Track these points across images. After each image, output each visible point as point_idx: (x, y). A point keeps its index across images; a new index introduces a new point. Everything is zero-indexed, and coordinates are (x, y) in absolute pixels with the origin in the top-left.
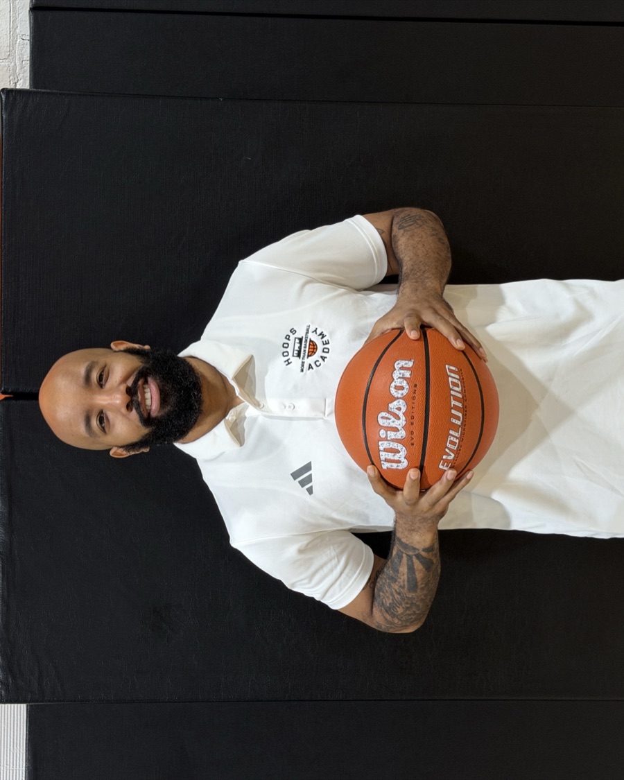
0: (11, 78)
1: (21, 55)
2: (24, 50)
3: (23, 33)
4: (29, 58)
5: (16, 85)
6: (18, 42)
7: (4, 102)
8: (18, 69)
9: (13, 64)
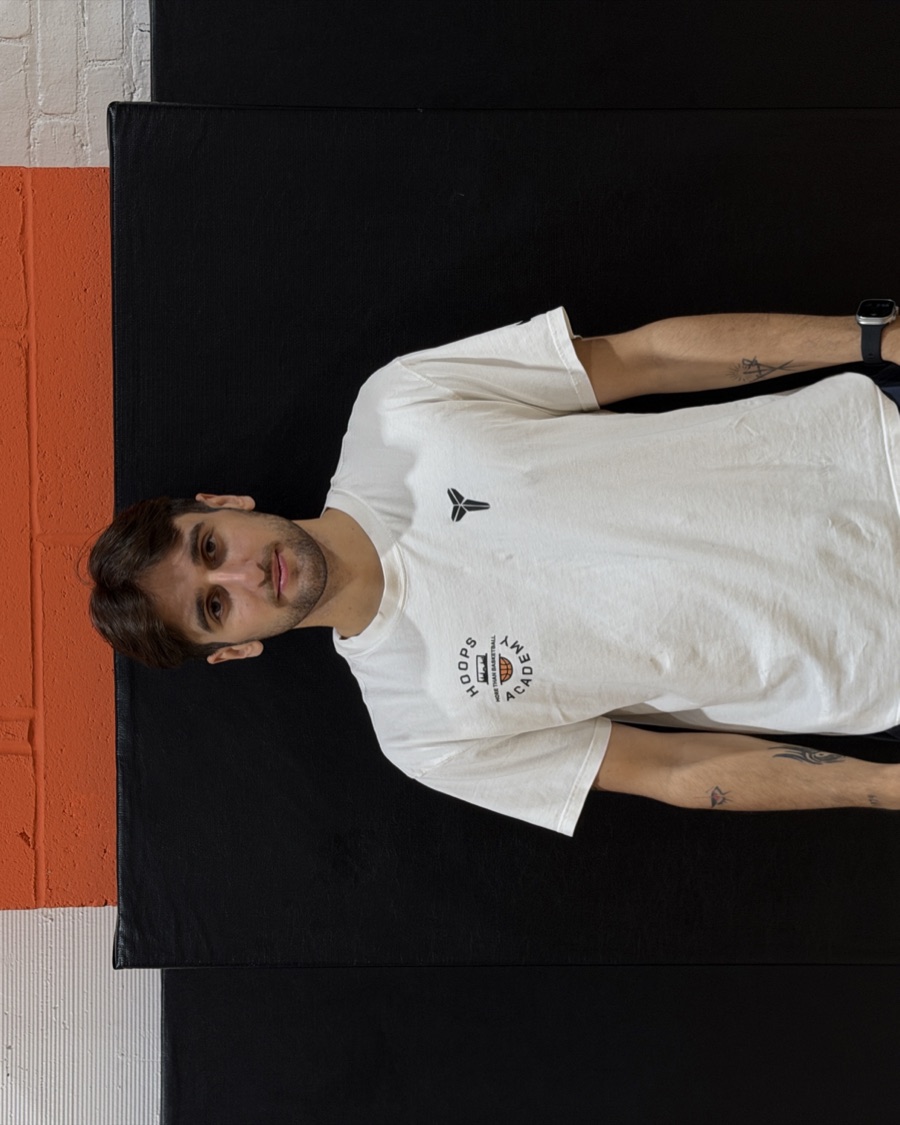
0: (125, 85)
1: (139, 52)
2: (143, 46)
3: (140, 22)
4: (149, 58)
5: (132, 97)
6: (134, 34)
7: (114, 121)
8: (134, 73)
9: (128, 66)
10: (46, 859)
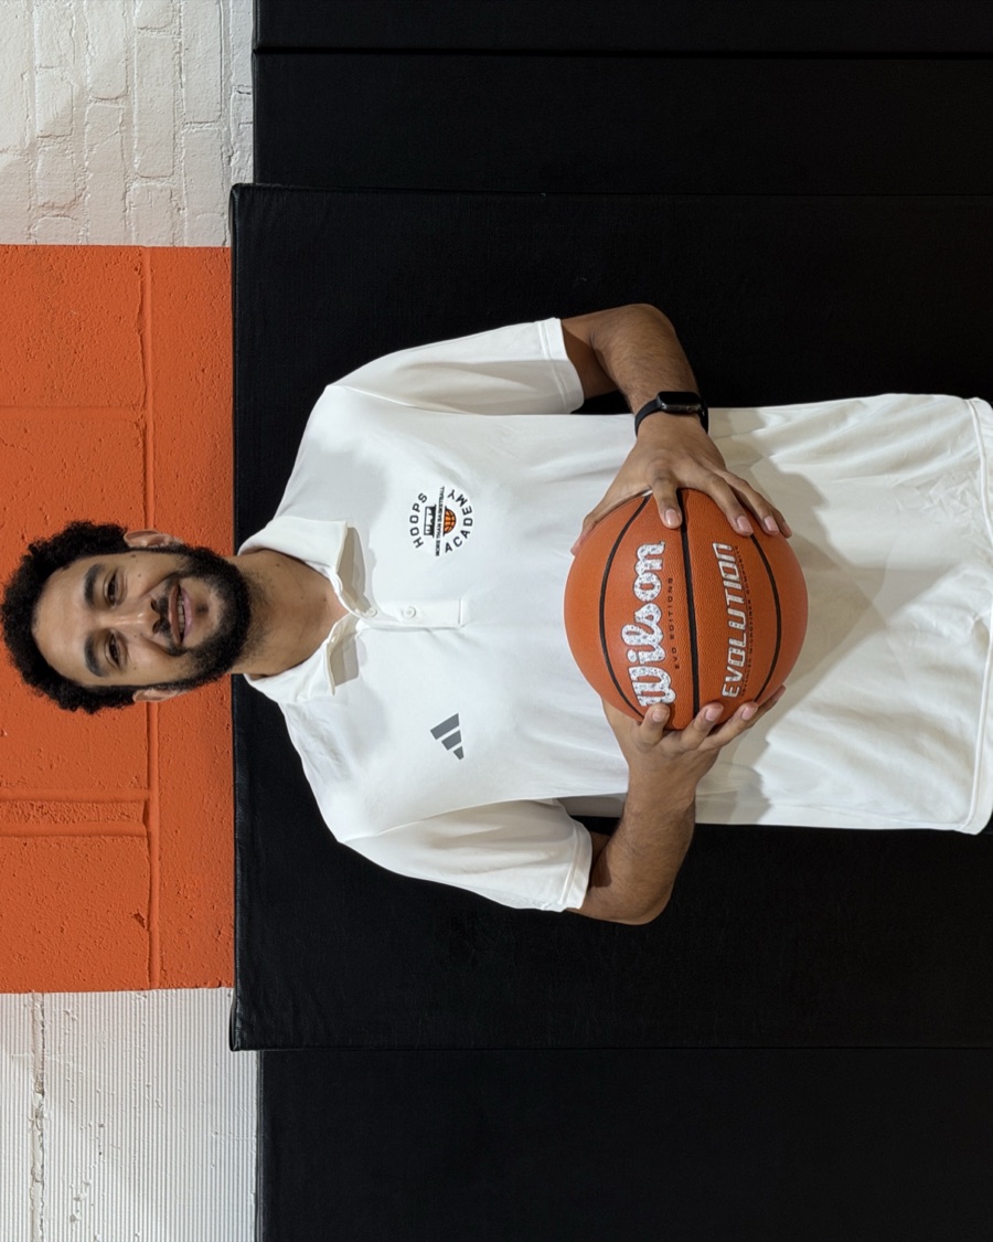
1: (238, 114)
2: (241, 108)
3: (238, 84)
4: (252, 120)
6: (232, 96)
8: (232, 136)
9: (226, 129)
10: (160, 940)
